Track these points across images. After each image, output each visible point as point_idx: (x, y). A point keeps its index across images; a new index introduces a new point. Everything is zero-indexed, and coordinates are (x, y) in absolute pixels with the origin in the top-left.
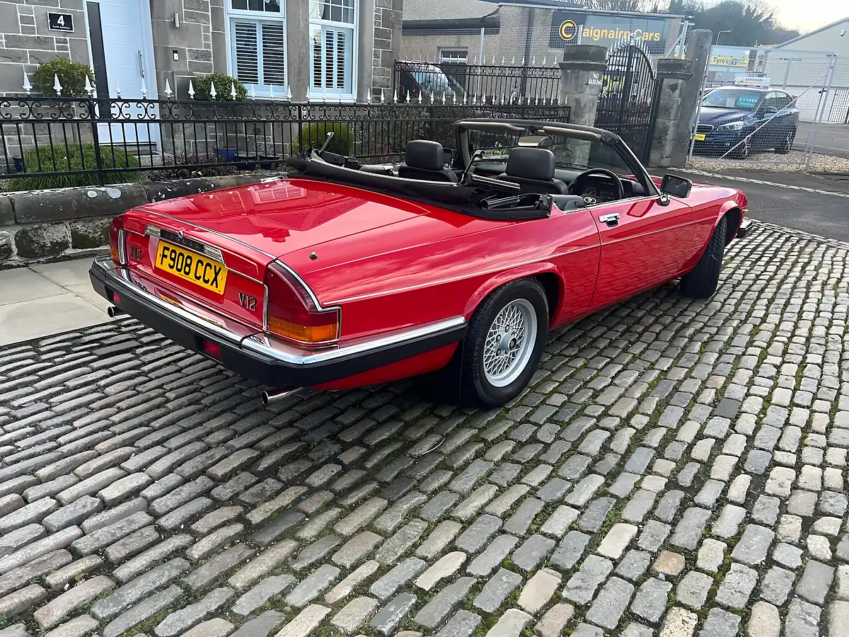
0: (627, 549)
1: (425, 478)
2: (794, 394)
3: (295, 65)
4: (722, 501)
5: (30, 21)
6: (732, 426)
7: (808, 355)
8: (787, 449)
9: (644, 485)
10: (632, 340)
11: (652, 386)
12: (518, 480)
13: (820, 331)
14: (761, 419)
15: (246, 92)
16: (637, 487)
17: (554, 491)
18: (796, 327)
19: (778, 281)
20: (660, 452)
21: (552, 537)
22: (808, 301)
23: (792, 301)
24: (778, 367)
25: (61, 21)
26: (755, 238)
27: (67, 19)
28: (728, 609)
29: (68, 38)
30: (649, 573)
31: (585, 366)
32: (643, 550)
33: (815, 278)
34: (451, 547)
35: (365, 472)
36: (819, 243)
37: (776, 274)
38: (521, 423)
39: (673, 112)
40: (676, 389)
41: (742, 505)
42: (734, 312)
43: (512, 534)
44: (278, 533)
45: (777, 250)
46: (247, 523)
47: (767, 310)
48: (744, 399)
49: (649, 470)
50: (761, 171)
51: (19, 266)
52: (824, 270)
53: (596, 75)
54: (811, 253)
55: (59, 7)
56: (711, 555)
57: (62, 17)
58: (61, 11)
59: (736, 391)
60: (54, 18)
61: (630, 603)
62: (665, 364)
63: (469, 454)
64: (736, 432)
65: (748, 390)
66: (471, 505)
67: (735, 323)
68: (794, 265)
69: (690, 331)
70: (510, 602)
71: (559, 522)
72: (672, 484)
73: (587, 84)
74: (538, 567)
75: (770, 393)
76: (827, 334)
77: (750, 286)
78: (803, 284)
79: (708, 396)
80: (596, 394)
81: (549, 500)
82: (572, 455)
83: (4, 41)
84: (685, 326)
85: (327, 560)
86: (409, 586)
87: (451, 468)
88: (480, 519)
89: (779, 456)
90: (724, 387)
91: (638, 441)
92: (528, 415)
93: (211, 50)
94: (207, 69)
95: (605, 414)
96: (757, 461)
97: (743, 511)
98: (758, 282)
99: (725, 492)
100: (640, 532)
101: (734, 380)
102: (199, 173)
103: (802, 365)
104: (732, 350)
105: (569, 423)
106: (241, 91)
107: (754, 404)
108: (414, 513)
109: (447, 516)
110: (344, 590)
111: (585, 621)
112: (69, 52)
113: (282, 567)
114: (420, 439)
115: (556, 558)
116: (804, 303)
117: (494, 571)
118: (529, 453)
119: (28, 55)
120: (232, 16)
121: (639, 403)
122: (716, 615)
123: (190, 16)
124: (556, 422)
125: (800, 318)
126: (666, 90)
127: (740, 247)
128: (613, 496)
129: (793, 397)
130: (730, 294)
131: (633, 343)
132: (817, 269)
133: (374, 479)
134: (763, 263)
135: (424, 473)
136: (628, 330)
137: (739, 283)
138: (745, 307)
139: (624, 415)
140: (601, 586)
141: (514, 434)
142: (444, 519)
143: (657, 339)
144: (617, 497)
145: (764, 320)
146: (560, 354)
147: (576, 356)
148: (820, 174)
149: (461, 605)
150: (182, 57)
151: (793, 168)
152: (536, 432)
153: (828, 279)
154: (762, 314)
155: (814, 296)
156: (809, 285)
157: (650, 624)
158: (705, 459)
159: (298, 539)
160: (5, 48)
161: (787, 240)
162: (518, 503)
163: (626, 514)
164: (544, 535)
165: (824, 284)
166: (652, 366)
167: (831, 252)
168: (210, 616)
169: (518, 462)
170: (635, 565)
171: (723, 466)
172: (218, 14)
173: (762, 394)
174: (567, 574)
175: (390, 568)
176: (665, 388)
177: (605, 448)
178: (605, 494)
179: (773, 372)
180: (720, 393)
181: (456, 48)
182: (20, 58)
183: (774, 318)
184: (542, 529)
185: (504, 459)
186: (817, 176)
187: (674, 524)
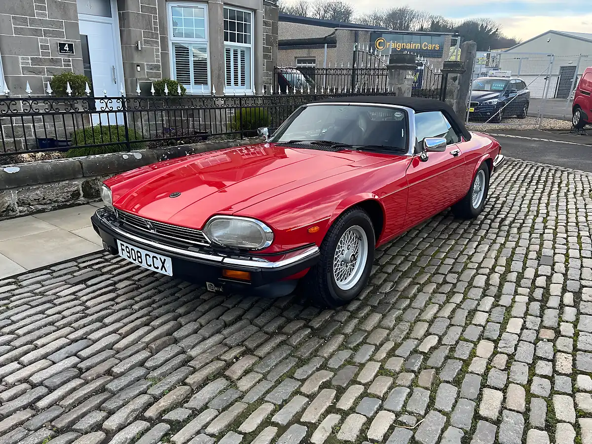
0: (522, 329)
1: (395, 303)
2: (580, 252)
3: (216, 72)
4: (562, 306)
5: (47, 48)
6: (553, 269)
7: (580, 232)
8: (587, 279)
9: (516, 300)
10: (477, 228)
11: (499, 251)
12: (447, 301)
13: (582, 219)
14: (567, 265)
15: (185, 90)
16: (514, 301)
17: (470, 305)
18: (567, 218)
19: (548, 193)
20: (518, 284)
21: (480, 325)
22: (569, 203)
23: (560, 204)
24: (566, 239)
25: (66, 48)
26: (523, 170)
27: (70, 46)
28: (585, 351)
29: (71, 59)
30: (538, 339)
31: (456, 243)
32: (530, 329)
33: (568, 191)
34: (428, 334)
35: (361, 302)
36: (562, 172)
37: (544, 190)
38: (434, 274)
39: (455, 94)
40: (513, 253)
41: (573, 307)
42: (529, 211)
43: (458, 326)
44: (331, 331)
45: (540, 176)
46: (312, 328)
47: (547, 209)
48: (554, 256)
49: (516, 293)
50: (511, 130)
51: (84, 204)
52: (572, 186)
53: (410, 73)
54: (560, 177)
55: (65, 39)
56: (567, 329)
57: (67, 45)
58: (67, 41)
59: (547, 251)
60: (62, 46)
61: (535, 352)
62: (501, 240)
63: (414, 290)
64: (556, 272)
65: (554, 251)
66: (429, 314)
67: (532, 217)
68: (553, 183)
69: (507, 222)
70: (473, 354)
71: (480, 318)
72: (531, 299)
73: (405, 78)
74: (479, 339)
75: (567, 252)
76: (587, 220)
77: (532, 197)
78: (562, 194)
79: (532, 255)
80: (470, 258)
81: (469, 309)
82: (471, 288)
83: (30, 61)
84: (503, 220)
85: (364, 342)
86: (415, 351)
87: (407, 298)
88: (437, 320)
89: (583, 283)
90: (540, 250)
91: (503, 278)
92: (437, 270)
93: (160, 64)
94: (158, 75)
95: (479, 267)
96: (573, 285)
97: (574, 310)
98: (535, 194)
99: (562, 301)
100: (525, 322)
101: (544, 246)
102: (182, 142)
103: (579, 237)
104: (536, 231)
105: (462, 272)
106: (183, 90)
107: (560, 258)
108: (399, 319)
109: (418, 320)
110: (382, 354)
111: (515, 361)
112: (72, 68)
113: (343, 347)
114: (382, 285)
115: (486, 334)
116: (567, 205)
117: (457, 342)
118: (447, 288)
119: (46, 70)
120: (173, 42)
121: (496, 260)
122: (581, 354)
123: (146, 42)
124: (454, 273)
125: (568, 213)
126: (450, 80)
127: (517, 175)
128: (502, 306)
129: (580, 253)
130: (522, 202)
131: (478, 230)
132: (567, 185)
133: (368, 305)
134: (535, 184)
135: (394, 300)
136: (471, 224)
137: (525, 195)
138: (534, 208)
139: (491, 267)
140: (516, 346)
141: (433, 279)
142: (417, 321)
143: (490, 227)
144: (505, 306)
145: (548, 214)
146: (438, 238)
147: (448, 239)
148: (548, 130)
149: (447, 358)
150: (143, 69)
151: (531, 127)
152: (445, 278)
153: (576, 190)
154: (545, 211)
155: (572, 201)
156: (566, 195)
157: (549, 360)
158: (545, 286)
159: (343, 334)
160: (31, 66)
161: (542, 170)
162: (453, 311)
163: (513, 313)
164: (475, 325)
165: (575, 194)
166: (494, 241)
167: (572, 176)
168: (318, 370)
169: (444, 293)
170: (530, 335)
171: (555, 289)
172: (164, 41)
173: (562, 253)
174: (496, 342)
175: (401, 344)
176: (507, 252)
177: (487, 284)
178: (498, 305)
179: (565, 241)
180: (539, 253)
181: (308, 57)
182: (40, 73)
183: (553, 214)
184: (473, 322)
185: (434, 292)
186: (547, 132)
187: (541, 317)
